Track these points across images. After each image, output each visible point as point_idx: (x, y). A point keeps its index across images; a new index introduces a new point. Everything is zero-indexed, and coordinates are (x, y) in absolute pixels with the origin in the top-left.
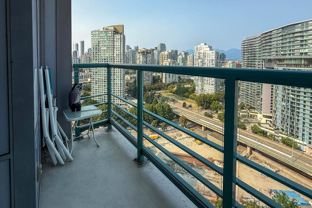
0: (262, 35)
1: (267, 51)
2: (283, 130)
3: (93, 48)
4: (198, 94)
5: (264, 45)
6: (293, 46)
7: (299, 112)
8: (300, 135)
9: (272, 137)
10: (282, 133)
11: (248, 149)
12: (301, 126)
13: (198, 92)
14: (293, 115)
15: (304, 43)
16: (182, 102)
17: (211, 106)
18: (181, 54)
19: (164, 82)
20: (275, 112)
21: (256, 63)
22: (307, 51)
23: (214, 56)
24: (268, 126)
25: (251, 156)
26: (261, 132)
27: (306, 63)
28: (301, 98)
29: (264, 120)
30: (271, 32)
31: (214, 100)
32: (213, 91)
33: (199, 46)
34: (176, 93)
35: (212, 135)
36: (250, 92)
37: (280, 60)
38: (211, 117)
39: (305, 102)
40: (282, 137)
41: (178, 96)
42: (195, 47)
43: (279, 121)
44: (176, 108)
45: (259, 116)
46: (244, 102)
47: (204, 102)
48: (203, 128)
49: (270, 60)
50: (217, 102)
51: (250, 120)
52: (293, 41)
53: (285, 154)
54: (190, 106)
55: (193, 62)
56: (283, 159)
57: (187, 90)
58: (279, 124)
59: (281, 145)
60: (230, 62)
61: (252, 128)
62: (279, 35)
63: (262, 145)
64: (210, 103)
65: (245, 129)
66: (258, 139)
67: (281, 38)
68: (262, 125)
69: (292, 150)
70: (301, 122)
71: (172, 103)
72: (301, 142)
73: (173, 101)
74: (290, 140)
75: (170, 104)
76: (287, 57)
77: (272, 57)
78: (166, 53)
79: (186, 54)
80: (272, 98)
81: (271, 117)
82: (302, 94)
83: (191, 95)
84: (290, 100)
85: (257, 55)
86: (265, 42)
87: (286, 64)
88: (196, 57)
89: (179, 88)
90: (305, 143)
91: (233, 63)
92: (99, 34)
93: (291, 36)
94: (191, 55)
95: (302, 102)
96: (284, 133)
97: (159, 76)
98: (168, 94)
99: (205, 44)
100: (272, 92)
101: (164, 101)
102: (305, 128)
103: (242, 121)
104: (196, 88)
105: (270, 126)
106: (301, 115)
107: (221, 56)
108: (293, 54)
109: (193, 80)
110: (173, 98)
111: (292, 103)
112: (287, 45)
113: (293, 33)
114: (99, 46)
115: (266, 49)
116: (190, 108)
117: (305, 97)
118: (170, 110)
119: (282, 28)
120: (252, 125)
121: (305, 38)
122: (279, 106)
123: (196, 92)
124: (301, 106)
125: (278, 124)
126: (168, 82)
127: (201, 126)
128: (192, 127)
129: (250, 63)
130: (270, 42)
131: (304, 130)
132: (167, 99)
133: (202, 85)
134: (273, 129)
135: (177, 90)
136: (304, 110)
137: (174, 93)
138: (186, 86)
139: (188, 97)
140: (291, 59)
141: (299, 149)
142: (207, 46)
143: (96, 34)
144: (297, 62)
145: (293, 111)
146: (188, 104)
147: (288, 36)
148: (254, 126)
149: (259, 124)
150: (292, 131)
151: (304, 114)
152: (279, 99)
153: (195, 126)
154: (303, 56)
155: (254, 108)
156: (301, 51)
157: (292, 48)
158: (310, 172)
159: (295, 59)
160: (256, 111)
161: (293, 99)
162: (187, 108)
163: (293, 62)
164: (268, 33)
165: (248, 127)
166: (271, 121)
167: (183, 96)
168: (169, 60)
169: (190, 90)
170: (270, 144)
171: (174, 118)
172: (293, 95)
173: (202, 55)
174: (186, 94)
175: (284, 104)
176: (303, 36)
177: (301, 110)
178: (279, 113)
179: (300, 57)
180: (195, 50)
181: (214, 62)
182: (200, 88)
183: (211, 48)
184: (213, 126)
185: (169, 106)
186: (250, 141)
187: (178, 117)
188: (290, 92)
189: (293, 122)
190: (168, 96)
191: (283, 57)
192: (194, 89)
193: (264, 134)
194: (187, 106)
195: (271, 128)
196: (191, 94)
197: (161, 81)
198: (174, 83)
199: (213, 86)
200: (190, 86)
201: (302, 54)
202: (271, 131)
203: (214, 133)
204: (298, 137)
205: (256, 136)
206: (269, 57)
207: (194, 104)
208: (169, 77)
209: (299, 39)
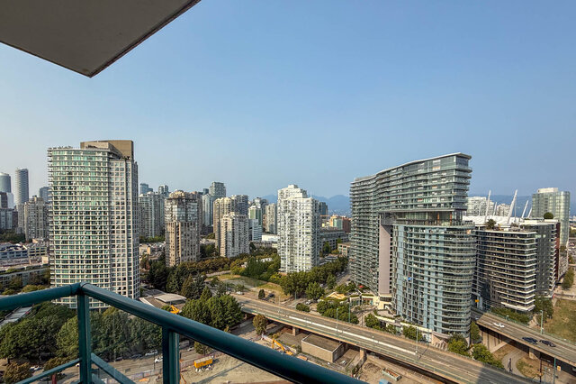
0: (377, 175)
1: (384, 200)
2: (405, 316)
3: (55, 188)
4: (285, 274)
5: (380, 191)
6: (416, 194)
7: (423, 289)
8: (425, 320)
9: (392, 330)
10: (403, 321)
11: (362, 352)
12: (425, 308)
13: (285, 269)
14: (416, 292)
15: (428, 190)
16: (257, 290)
17: (306, 291)
18: (254, 203)
19: (223, 254)
20: (395, 290)
21: (371, 219)
22: (431, 201)
23: (310, 208)
24: (386, 313)
25: (366, 363)
26: (377, 324)
27: (430, 218)
28: (426, 268)
29: (381, 306)
30: (389, 171)
31: (311, 281)
32: (310, 267)
33: (284, 190)
34: (247, 274)
35: (308, 341)
36: (362, 264)
37: (400, 214)
38: (306, 309)
39: (429, 273)
40: (404, 327)
41: (249, 280)
42: (279, 192)
43: (400, 304)
44: (247, 302)
45: (376, 299)
46: (355, 280)
47: (295, 285)
48: (294, 331)
49: (388, 214)
50: (315, 283)
51: (363, 307)
52: (416, 187)
53: (408, 352)
54: (272, 296)
55: (276, 217)
56: (405, 360)
57: (266, 267)
58: (400, 309)
59: (403, 339)
60: (334, 217)
61: (366, 319)
62: (399, 177)
63: (380, 343)
64: (305, 287)
65: (356, 322)
66: (373, 334)
67: (401, 182)
68: (379, 313)
69: (416, 344)
70: (425, 302)
71: (239, 293)
72: (426, 330)
73: (242, 289)
74: (414, 329)
75: (235, 296)
76: (409, 209)
77: (390, 210)
78: (226, 200)
79: (263, 203)
80: (391, 270)
81: (390, 300)
82: (426, 262)
83: (273, 276)
84: (413, 272)
85: (372, 206)
86: (382, 186)
87: (409, 221)
88: (281, 208)
89: (252, 263)
90: (430, 331)
91: (338, 218)
92: (69, 157)
93: (414, 179)
94: (272, 205)
95: (426, 274)
96: (406, 320)
97: (213, 245)
98: (231, 276)
99: (296, 187)
100: (391, 261)
101: (222, 291)
102: (430, 310)
103: (353, 310)
104: (282, 262)
105: (389, 313)
106: (425, 292)
107: (320, 206)
108: (416, 205)
109: (275, 249)
110: (241, 283)
111: (415, 276)
112: (409, 192)
113: (416, 176)
114: (70, 183)
115: (383, 197)
116: (271, 300)
117: (429, 266)
118: (236, 306)
119: (403, 167)
120: (366, 314)
121: (429, 184)
122: (400, 283)
123: (281, 269)
124: (426, 280)
125: (398, 309)
126: (231, 255)
127: (291, 328)
128: (276, 332)
129: (362, 218)
130: (388, 187)
131: (428, 313)
132: (229, 286)
133: (292, 257)
134: (392, 316)
135: (247, 270)
136: (429, 284)
137: (242, 274)
138: (263, 260)
139: (267, 280)
140: (413, 213)
141: (423, 340)
142: (299, 190)
143: (61, 157)
144: (420, 217)
145: (416, 287)
146: (268, 291)
147: (409, 180)
148: (369, 315)
149: (376, 311)
150: (416, 316)
151: (429, 290)
152: (400, 271)
153: (280, 330)
154: (428, 209)
155: (368, 288)
156: (425, 201)
157: (414, 197)
158: (436, 370)
159: (418, 213)
160: (371, 293)
161: (416, 270)
162: (267, 300)
163: (416, 217)
164: (384, 173)
165: (361, 319)
166: (390, 306)
167: (259, 279)
168: (233, 214)
169: (271, 267)
170: (390, 339)
171: (244, 321)
172: (416, 264)
173: (290, 204)
174: (265, 274)
175: (406, 278)
176: (426, 181)
177: (426, 286)
178: (400, 293)
179: (424, 210)
180: (279, 197)
181: (310, 218)
182: (288, 262)
183: (304, 193)
184: (310, 325)
185: (233, 300)
186: (364, 341)
187: (251, 317)
188: (413, 260)
189: (416, 304)
190: (231, 282)
191: (403, 210)
192: (279, 266)
193: (382, 325)
194: (266, 296)
195: (390, 316)
196: (272, 273)
197: (218, 254)
198: (242, 256)
199: (309, 258)
200: (270, 260)
201: (425, 205)
202: (390, 320)
203: (312, 337)
204: (422, 323)
205: (371, 331)
206: (386, 210)
207: (278, 292)
208: (233, 246)
209: (422, 184)
